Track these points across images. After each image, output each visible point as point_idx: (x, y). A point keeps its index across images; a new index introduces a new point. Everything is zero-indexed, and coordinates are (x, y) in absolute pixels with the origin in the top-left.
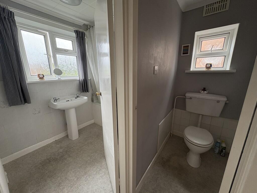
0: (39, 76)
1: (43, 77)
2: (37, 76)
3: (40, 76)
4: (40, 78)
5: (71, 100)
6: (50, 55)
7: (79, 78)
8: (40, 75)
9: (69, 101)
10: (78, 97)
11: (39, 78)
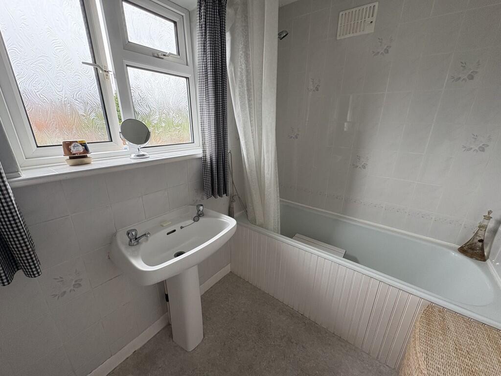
0: (69, 150)
1: (84, 152)
2: (61, 150)
3: (73, 150)
4: (71, 158)
5: (182, 228)
6: (106, 67)
7: (204, 151)
8: (71, 147)
9: (175, 231)
10: (200, 215)
11: (68, 157)
